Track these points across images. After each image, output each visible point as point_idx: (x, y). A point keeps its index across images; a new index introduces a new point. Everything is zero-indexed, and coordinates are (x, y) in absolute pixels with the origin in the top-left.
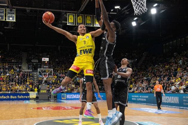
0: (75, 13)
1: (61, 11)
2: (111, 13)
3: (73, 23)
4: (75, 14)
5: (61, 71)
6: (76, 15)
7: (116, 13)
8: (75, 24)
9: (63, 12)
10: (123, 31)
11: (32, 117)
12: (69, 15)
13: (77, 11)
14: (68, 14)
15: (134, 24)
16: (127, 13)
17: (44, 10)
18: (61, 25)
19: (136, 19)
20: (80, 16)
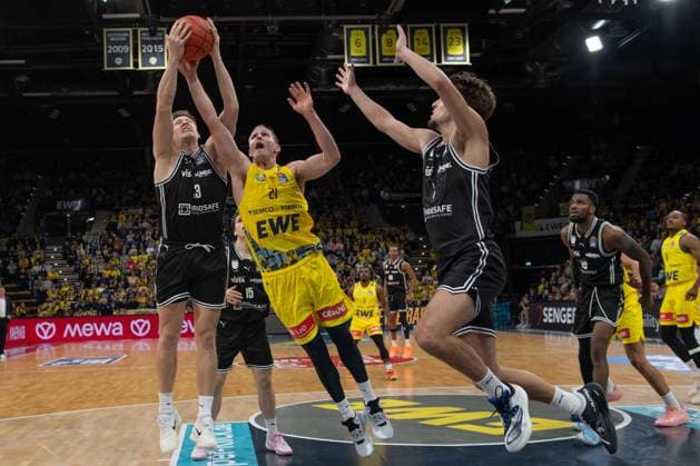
0: (373, 23)
1: (323, 17)
2: (503, 11)
3: (363, 57)
4: (370, 26)
5: (330, 231)
6: (377, 27)
7: (523, 10)
8: (375, 62)
9: (329, 22)
10: (551, 74)
11: (239, 393)
12: (349, 30)
13: (380, 14)
14: (345, 27)
15: (594, 44)
16: (567, 6)
17: (263, 22)
18: (323, 70)
19: (599, 24)
20: (389, 32)
